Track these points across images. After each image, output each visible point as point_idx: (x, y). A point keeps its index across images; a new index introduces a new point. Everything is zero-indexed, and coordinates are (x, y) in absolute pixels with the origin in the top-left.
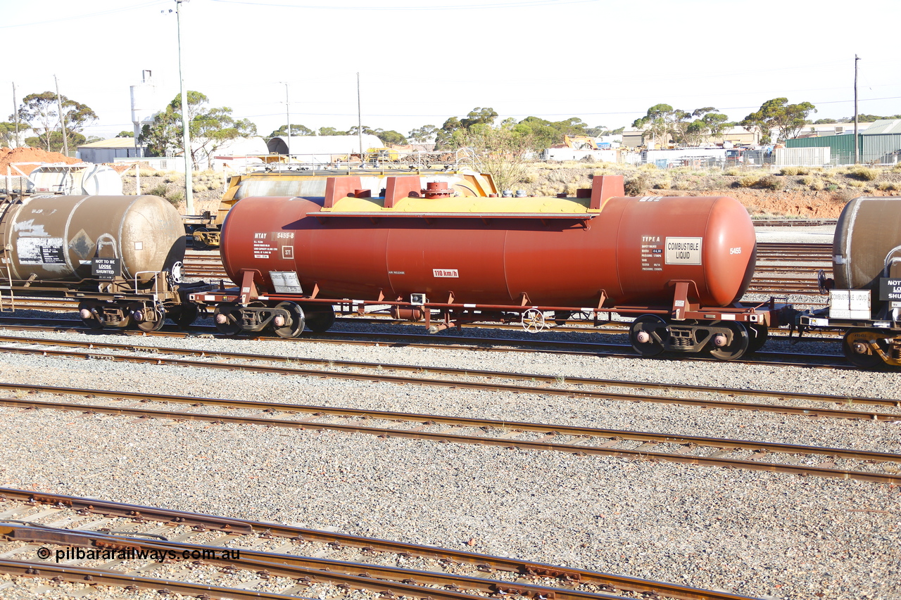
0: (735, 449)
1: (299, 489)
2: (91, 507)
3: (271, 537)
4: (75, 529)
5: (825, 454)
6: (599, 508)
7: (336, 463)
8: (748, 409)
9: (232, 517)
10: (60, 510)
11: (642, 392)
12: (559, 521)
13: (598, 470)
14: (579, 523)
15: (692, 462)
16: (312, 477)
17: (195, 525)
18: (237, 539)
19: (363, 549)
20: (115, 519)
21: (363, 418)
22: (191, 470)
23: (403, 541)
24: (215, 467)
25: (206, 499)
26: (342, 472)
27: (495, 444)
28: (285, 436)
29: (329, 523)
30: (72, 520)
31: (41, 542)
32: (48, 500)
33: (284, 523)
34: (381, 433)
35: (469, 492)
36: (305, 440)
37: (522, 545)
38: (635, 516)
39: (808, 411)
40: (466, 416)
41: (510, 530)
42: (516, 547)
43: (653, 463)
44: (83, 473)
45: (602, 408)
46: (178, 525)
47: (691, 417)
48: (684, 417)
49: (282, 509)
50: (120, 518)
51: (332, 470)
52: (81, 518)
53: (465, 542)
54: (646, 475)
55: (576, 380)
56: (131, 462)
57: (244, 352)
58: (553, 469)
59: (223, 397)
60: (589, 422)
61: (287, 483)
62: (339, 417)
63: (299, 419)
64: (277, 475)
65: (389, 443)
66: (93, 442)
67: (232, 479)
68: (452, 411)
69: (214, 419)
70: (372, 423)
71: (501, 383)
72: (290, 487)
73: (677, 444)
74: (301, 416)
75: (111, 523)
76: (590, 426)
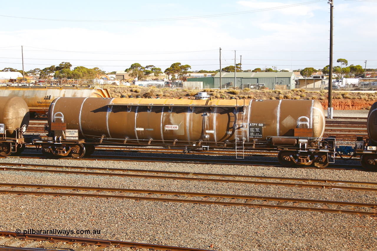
0: (285, 202)
1: (117, 225)
2: (27, 236)
3: (121, 247)
4: (24, 247)
5: (322, 203)
6: (253, 228)
7: (125, 212)
8: (274, 185)
9: (95, 238)
10: (10, 239)
11: (224, 178)
12: (241, 235)
13: (241, 212)
14: (250, 235)
15: (275, 208)
16: (119, 219)
17: (82, 243)
18: (106, 249)
20: (41, 242)
21: (121, 192)
22: (60, 217)
23: (181, 247)
24: (71, 216)
26: (131, 216)
27: (189, 202)
28: (93, 201)
29: (142, 240)
30: (20, 243)
32: (3, 234)
33: (121, 240)
34: (136, 198)
35: (193, 223)
36: (103, 202)
37: (233, 246)
38: (271, 231)
39: (297, 185)
40: (164, 190)
41: (223, 240)
42: (231, 248)
43: (260, 209)
44: (8, 221)
45: (216, 185)
46: (73, 243)
47: (255, 189)
48: (252, 188)
49: (116, 234)
50: (43, 241)
51: (125, 216)
52: (24, 242)
53: (208, 246)
54: (262, 214)
55: (195, 174)
56: (28, 215)
57: (40, 164)
58: (221, 212)
59: (49, 184)
60: (217, 191)
61: (110, 222)
62: (109, 192)
63: (92, 193)
64: (102, 219)
65: (142, 203)
66: (3, 206)
67: (82, 221)
68: (157, 188)
69: (55, 194)
70: (126, 194)
71: (164, 176)
72: (112, 224)
73: (261, 200)
74: (92, 192)
75: (41, 244)
76: (219, 193)
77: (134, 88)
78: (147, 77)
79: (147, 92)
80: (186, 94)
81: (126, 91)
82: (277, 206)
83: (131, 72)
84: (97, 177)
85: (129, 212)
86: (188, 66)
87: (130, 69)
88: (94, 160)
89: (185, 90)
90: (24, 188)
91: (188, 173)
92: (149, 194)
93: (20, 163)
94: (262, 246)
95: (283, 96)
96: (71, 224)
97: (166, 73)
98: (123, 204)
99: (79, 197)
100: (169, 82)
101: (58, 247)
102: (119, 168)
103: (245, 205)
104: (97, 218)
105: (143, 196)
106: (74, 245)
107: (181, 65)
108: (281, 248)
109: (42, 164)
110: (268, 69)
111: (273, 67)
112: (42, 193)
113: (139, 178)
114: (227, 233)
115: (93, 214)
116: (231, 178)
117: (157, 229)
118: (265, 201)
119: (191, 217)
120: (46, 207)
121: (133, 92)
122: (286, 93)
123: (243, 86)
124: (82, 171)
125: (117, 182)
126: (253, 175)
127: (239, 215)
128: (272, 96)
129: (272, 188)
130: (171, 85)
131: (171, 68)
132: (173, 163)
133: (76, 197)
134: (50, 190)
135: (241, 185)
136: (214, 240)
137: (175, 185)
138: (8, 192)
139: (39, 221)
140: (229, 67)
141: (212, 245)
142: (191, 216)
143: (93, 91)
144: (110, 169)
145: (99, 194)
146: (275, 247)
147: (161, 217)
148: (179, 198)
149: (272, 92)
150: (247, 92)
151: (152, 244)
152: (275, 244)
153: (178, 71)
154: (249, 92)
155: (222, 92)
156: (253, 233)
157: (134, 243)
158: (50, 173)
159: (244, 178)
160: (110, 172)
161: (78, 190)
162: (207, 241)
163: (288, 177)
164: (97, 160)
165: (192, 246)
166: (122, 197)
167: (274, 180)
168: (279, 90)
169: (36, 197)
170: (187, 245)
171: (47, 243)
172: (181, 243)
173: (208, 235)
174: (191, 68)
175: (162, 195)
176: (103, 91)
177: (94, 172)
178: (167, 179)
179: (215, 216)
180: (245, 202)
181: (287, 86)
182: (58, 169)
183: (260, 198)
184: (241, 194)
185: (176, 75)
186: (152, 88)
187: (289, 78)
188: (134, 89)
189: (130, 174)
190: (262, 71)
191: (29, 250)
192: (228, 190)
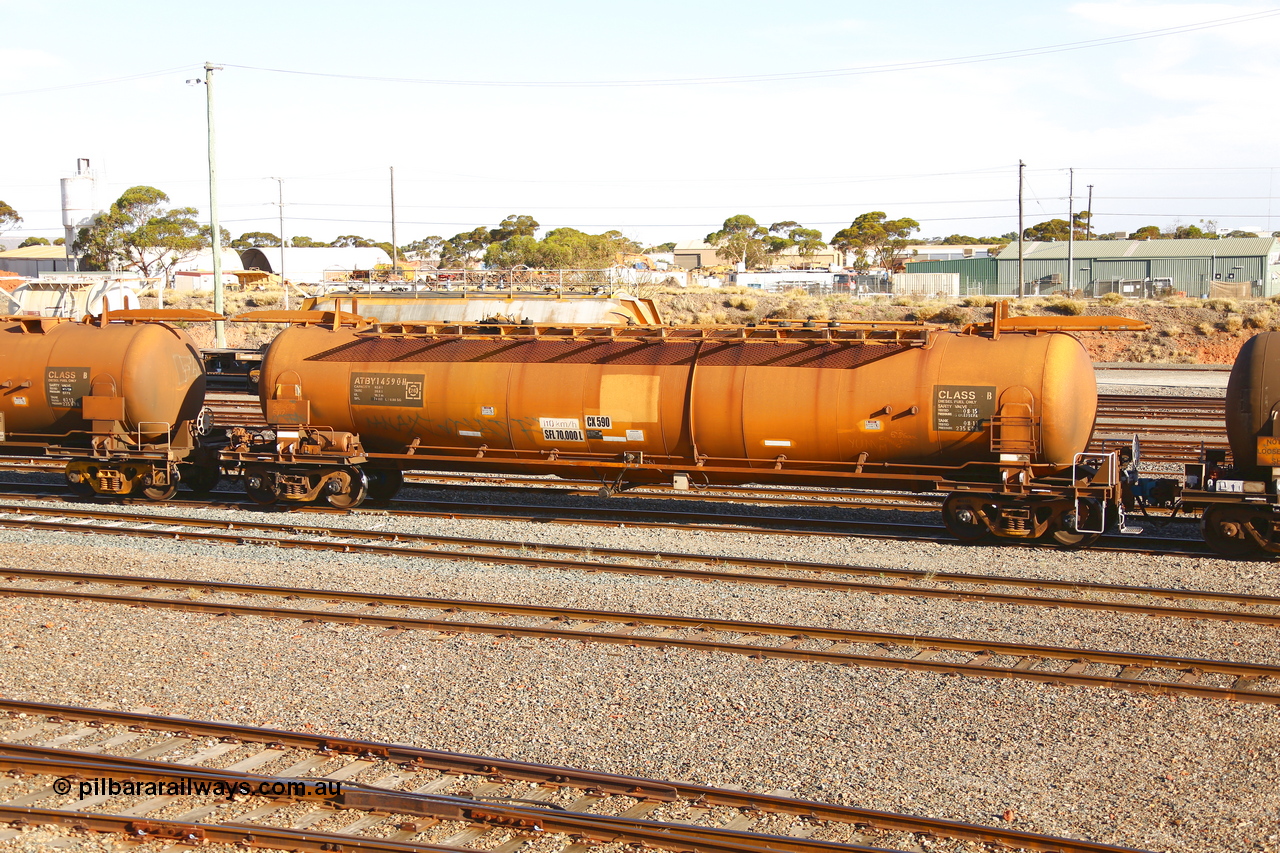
0: (1260, 677)
1: (693, 734)
2: (420, 759)
3: (708, 806)
4: (414, 792)
6: (1150, 763)
7: (719, 694)
9: (626, 774)
10: (371, 764)
13: (1104, 708)
14: (1141, 786)
15: (1225, 696)
16: (699, 716)
17: (586, 787)
18: (662, 809)
19: (858, 826)
20: (462, 777)
21: (702, 630)
22: (517, 704)
23: (904, 813)
24: (552, 701)
25: (572, 749)
26: (737, 708)
27: (925, 669)
28: (616, 655)
29: (775, 785)
30: (401, 779)
31: (386, 812)
32: (350, 748)
33: (710, 785)
34: (752, 651)
35: (942, 738)
36: (648, 661)
37: (1083, 820)
38: (1214, 777)
40: (842, 627)
41: (1047, 797)
42: (1076, 824)
43: (1173, 698)
44: (364, 708)
45: (1016, 616)
46: (560, 787)
47: (1151, 630)
48: (1141, 629)
49: (692, 763)
50: (469, 776)
51: (720, 706)
52: (412, 775)
53: (997, 816)
54: (1178, 716)
55: (942, 576)
56: (420, 692)
57: (449, 534)
58: (1037, 706)
59: (480, 599)
60: (1019, 636)
61: (670, 725)
62: (666, 628)
63: (611, 631)
64: (647, 712)
65: (773, 666)
66: (347, 663)
67: (586, 719)
68: (817, 620)
69: (500, 631)
70: (719, 637)
71: (839, 580)
72: (679, 731)
73: (1173, 670)
74: (611, 627)
75: (462, 783)
76: (1026, 642)
77: (734, 297)
78: (774, 260)
79: (777, 308)
80: (907, 313)
81: (710, 305)
82: (1232, 693)
83: (724, 242)
84: (626, 578)
85: (732, 693)
86: (910, 223)
87: (720, 234)
88: (615, 524)
89: (902, 300)
90: (406, 607)
91: (918, 574)
92: (792, 638)
93: (391, 529)
94: (1184, 825)
95: (1239, 320)
96: (549, 726)
97: (837, 246)
98: (712, 667)
99: (573, 643)
100: (847, 275)
101: (513, 797)
102: (694, 551)
103: (1118, 682)
104: (631, 711)
105: (775, 645)
106: (562, 792)
107: (887, 219)
108: (1251, 835)
109: (456, 535)
110: (1185, 230)
111: (1202, 221)
112: (460, 626)
113: (760, 586)
114: (1060, 775)
115: (617, 697)
116: (1065, 594)
117: (825, 752)
118: (1188, 675)
119: (935, 719)
120: (474, 671)
121: (733, 309)
122: (1252, 310)
123: (1096, 287)
124: (580, 559)
125: (690, 596)
126: (1142, 585)
127: (1097, 716)
128: (1201, 318)
129: (1212, 630)
130: (852, 286)
131: (855, 228)
132: (867, 540)
133: (564, 641)
134: (483, 619)
135: (1100, 618)
136: (1016, 796)
137: (879, 612)
138: (359, 618)
139: (453, 714)
140: (1049, 224)
141: (1008, 813)
142: (934, 714)
143: (609, 305)
144: (665, 556)
145: (635, 633)
146: (1229, 831)
147: (836, 713)
148: (892, 656)
149: (1200, 305)
150: (1112, 305)
151: (809, 799)
152: (1230, 820)
153: (875, 239)
154: (1120, 305)
155: (1028, 308)
156: (1151, 778)
157: (750, 795)
158: (481, 565)
159: (1113, 594)
160: (667, 564)
161: (570, 621)
162: (990, 799)
163: (1268, 592)
164: (623, 526)
165: (942, 814)
166: (708, 646)
167: (1217, 601)
168: (1225, 300)
169: (442, 636)
170: (924, 807)
171: (480, 781)
172: (904, 802)
173: (993, 779)
174: (919, 230)
175: (835, 642)
176: (640, 304)
177: (616, 563)
178: (850, 590)
179: (1016, 717)
180: (1119, 674)
181: (1254, 284)
182: (505, 552)
183: (1169, 661)
184: (1101, 648)
185: (871, 252)
186: (792, 295)
187: (1262, 257)
188: (735, 300)
189: (729, 572)
190: (1163, 236)
191: (428, 800)
192: (1058, 631)
